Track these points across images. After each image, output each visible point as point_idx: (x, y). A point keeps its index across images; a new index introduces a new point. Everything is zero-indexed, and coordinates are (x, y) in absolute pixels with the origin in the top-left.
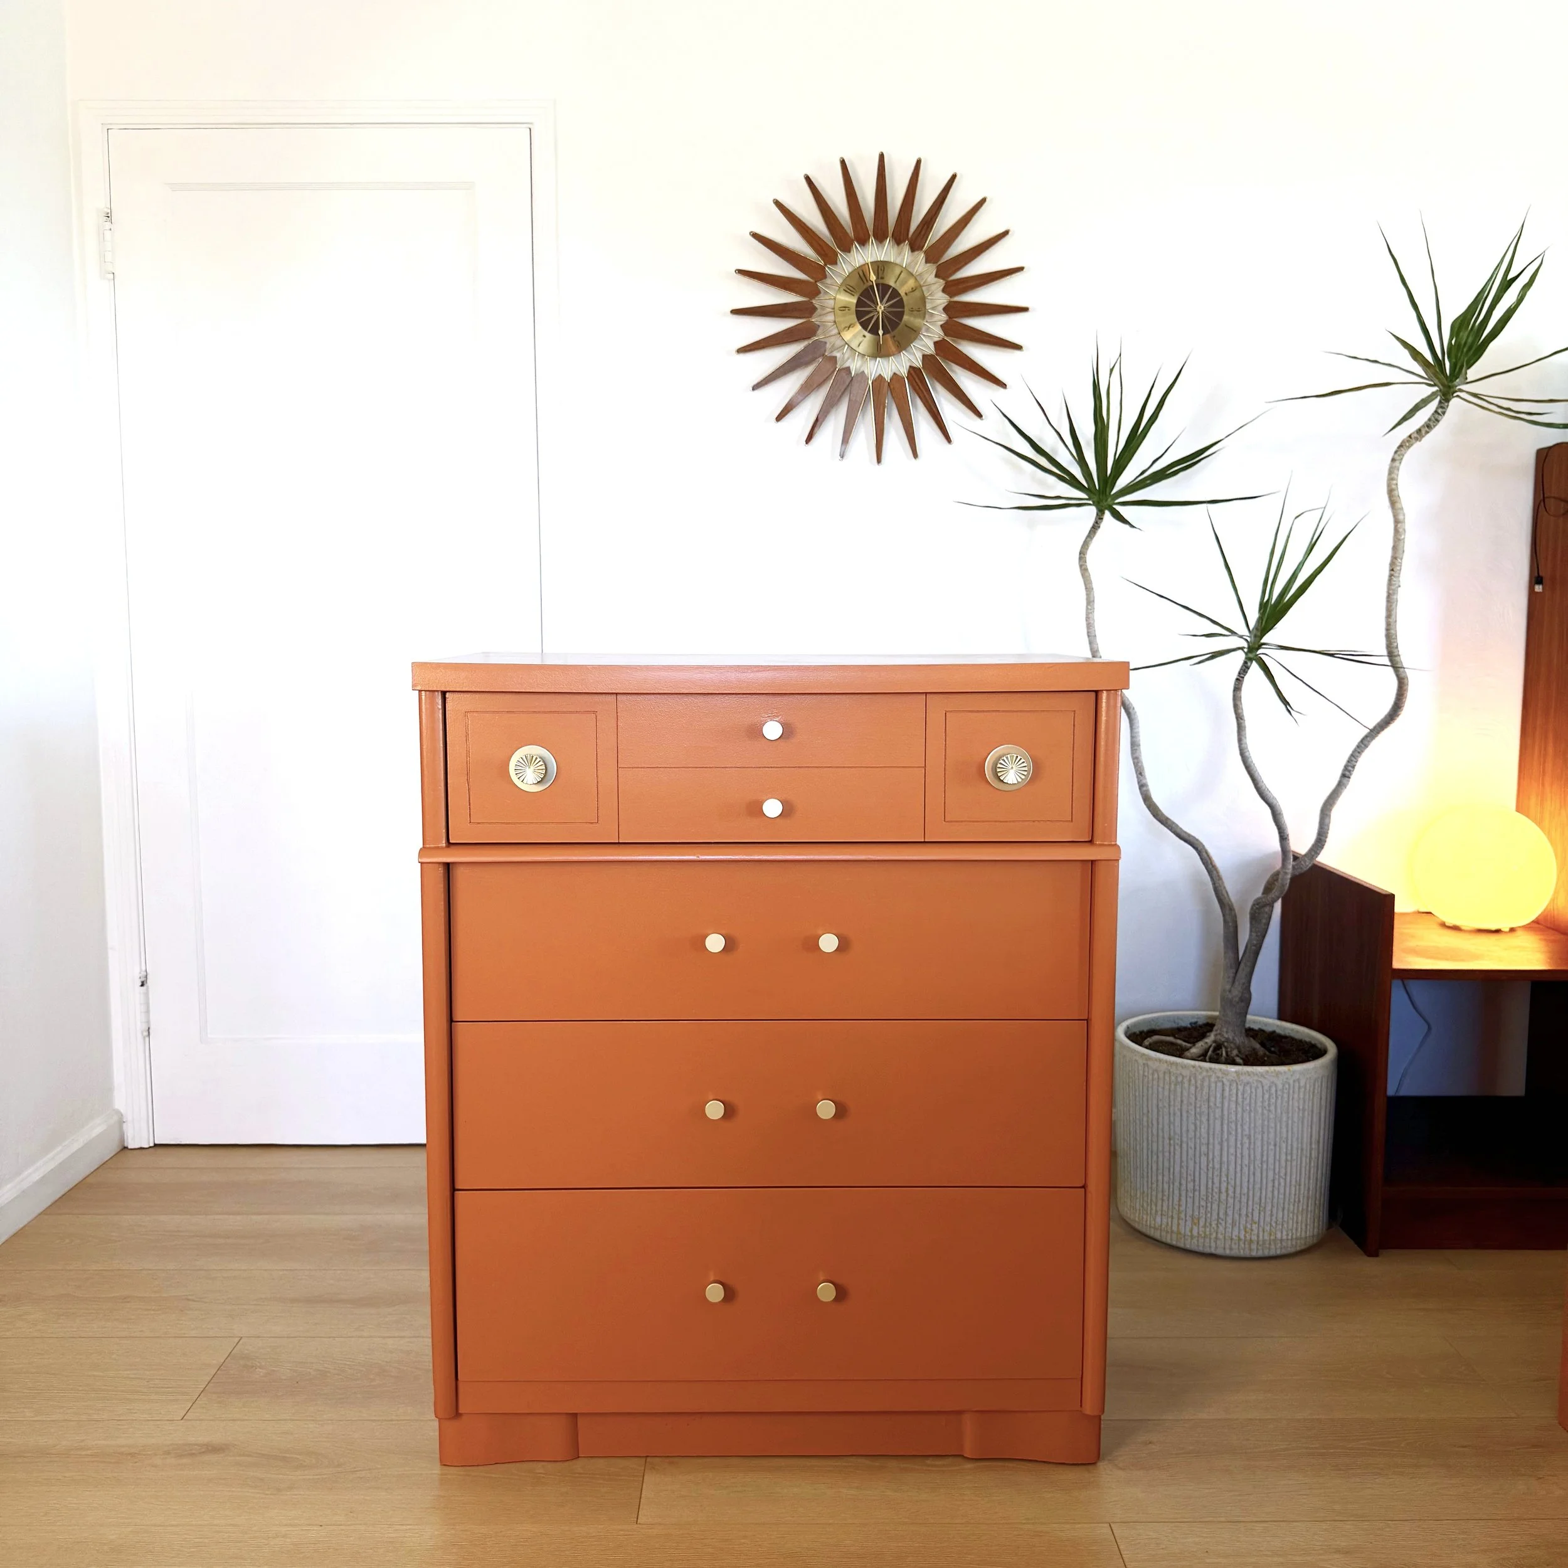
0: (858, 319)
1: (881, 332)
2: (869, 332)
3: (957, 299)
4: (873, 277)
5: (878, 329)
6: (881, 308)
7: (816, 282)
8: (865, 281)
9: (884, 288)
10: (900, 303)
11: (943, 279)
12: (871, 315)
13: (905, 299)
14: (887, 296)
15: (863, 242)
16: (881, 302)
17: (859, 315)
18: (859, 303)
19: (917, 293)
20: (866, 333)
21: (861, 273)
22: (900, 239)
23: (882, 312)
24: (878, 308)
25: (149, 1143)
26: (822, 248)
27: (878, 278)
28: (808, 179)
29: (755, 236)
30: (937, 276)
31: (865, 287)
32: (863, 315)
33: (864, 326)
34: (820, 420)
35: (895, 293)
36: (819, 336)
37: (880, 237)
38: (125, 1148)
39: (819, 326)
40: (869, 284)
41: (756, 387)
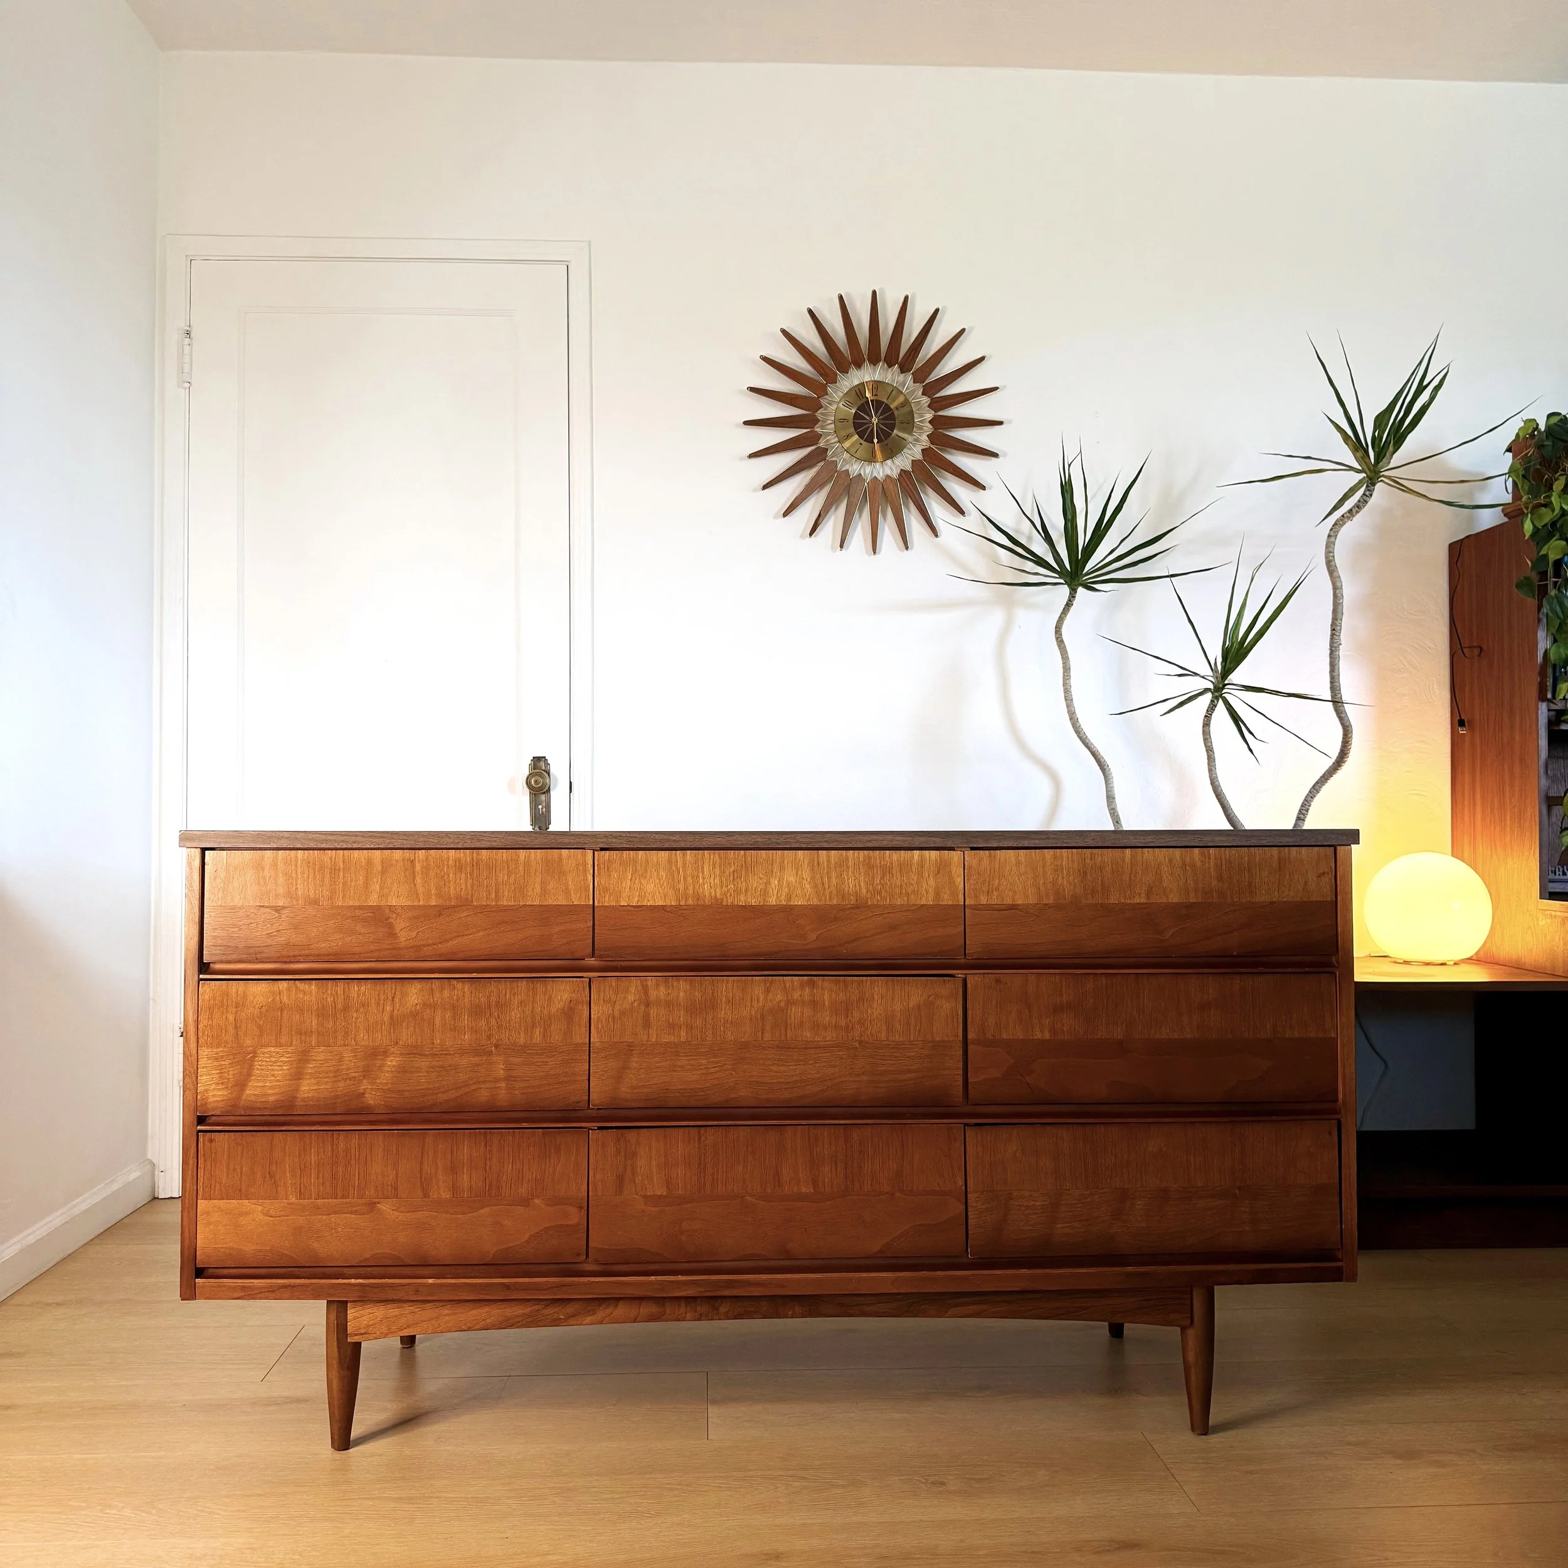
0: (856, 429)
1: (876, 441)
2: (865, 441)
3: (941, 413)
4: (868, 394)
5: (873, 438)
6: (875, 420)
7: (818, 398)
8: (861, 398)
9: (878, 404)
10: (892, 417)
11: (929, 397)
12: (867, 426)
13: (896, 413)
14: (880, 411)
15: (859, 366)
16: (875, 416)
17: (856, 426)
18: (856, 416)
19: (906, 409)
20: (862, 442)
21: (859, 390)
22: (891, 363)
23: (877, 424)
24: (873, 420)
25: (179, 1194)
26: (824, 370)
27: (872, 394)
28: (810, 312)
29: (765, 359)
30: (924, 394)
31: (860, 403)
32: (859, 425)
33: (861, 436)
34: (822, 515)
35: (887, 408)
36: (822, 443)
37: (874, 360)
38: (155, 1198)
39: (821, 435)
40: (865, 400)
41: (765, 487)
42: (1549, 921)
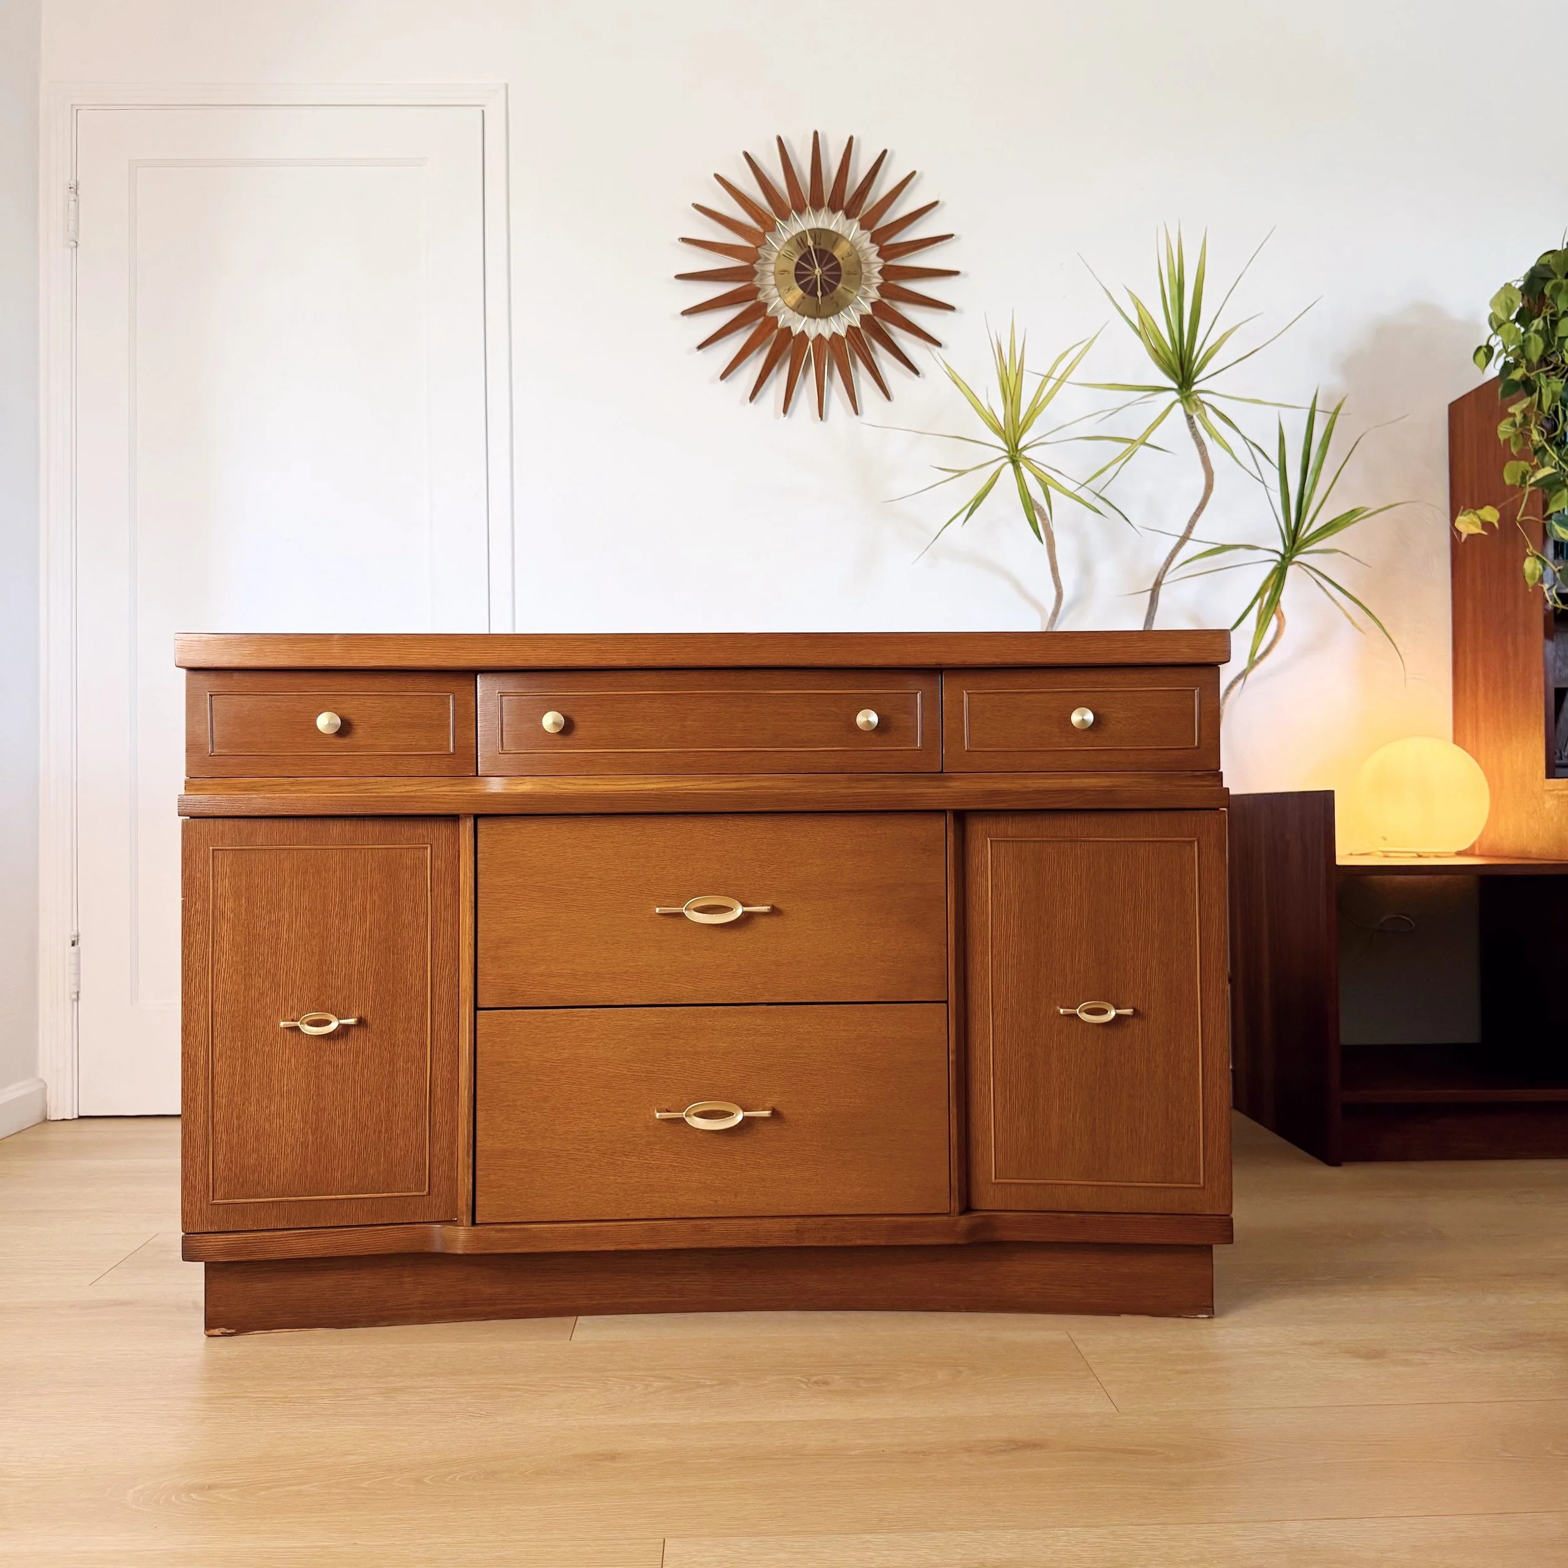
0: (797, 282)
1: (819, 294)
2: (808, 293)
3: (890, 263)
4: (810, 243)
5: (817, 291)
6: (818, 271)
7: (757, 248)
8: (803, 247)
9: (822, 253)
10: (837, 267)
11: (878, 244)
12: (809, 278)
13: (841, 261)
14: (825, 260)
15: (800, 211)
16: (819, 266)
17: (798, 278)
18: (798, 267)
19: (853, 258)
20: (805, 295)
21: (800, 239)
22: (835, 208)
23: (821, 276)
24: (816, 271)
25: (73, 1115)
26: (761, 217)
27: (815, 243)
28: (746, 155)
29: (698, 207)
30: (872, 241)
31: (802, 252)
32: (802, 278)
33: (803, 288)
34: (764, 376)
35: (832, 258)
36: (761, 297)
37: (817, 204)
38: (46, 1120)
39: (761, 289)
40: (806, 250)
41: (700, 347)
42: (1555, 802)
